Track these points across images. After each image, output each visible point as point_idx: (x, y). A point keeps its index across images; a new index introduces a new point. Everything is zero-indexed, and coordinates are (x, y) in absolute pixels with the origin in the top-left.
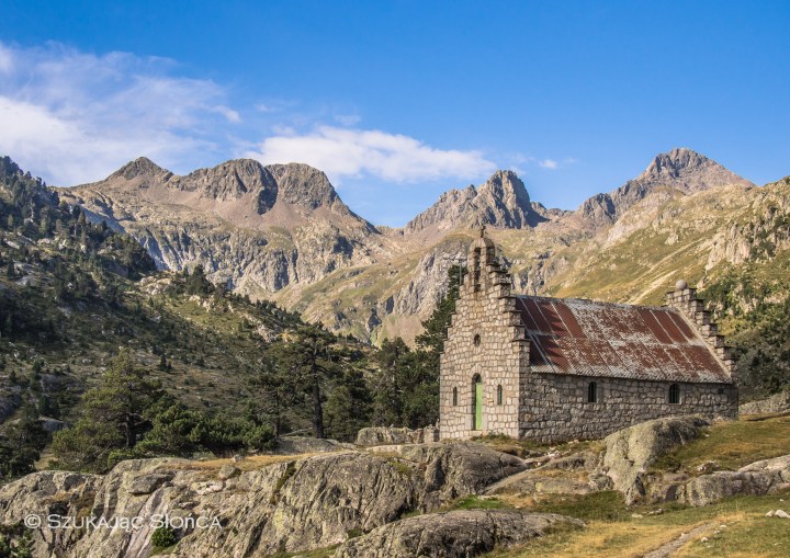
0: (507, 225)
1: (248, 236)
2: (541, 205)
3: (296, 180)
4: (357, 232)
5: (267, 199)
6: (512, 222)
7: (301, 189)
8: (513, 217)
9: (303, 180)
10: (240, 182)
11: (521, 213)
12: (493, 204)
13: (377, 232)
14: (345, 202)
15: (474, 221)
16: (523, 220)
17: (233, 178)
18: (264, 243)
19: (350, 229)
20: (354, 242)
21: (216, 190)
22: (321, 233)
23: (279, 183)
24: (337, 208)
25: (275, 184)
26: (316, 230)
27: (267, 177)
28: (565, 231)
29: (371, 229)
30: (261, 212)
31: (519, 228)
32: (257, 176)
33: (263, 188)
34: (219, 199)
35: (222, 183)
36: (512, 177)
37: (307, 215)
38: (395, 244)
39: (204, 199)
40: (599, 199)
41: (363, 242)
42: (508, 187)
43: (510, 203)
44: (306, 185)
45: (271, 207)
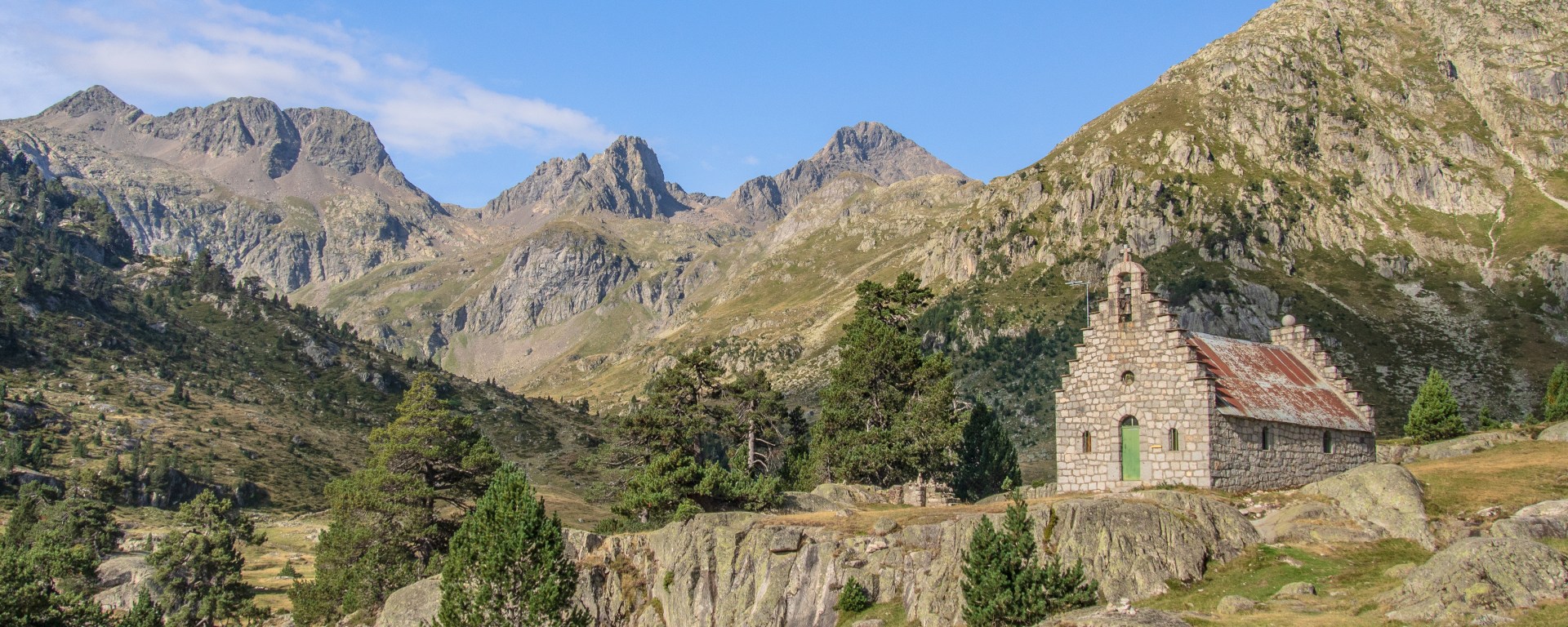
0: (633, 211)
1: (253, 209)
2: (679, 187)
3: (329, 133)
4: (414, 210)
5: (284, 156)
6: (638, 208)
7: (336, 145)
8: (641, 201)
9: (338, 132)
10: (245, 131)
11: (652, 197)
12: (614, 183)
13: (443, 212)
14: (399, 167)
15: (585, 204)
16: (655, 207)
17: (235, 123)
18: (277, 220)
19: (404, 206)
20: (410, 225)
21: (208, 140)
22: (363, 209)
23: (302, 135)
24: (388, 175)
25: (297, 136)
26: (356, 206)
27: (286, 125)
28: (713, 224)
29: (436, 208)
30: (274, 175)
31: (649, 216)
32: (271, 123)
33: (278, 141)
34: (211, 153)
35: (217, 131)
36: (641, 146)
37: (343, 184)
38: (470, 231)
39: (188, 152)
40: (761, 182)
41: (424, 226)
42: (634, 159)
43: (637, 182)
44: (343, 139)
45: (289, 168)
